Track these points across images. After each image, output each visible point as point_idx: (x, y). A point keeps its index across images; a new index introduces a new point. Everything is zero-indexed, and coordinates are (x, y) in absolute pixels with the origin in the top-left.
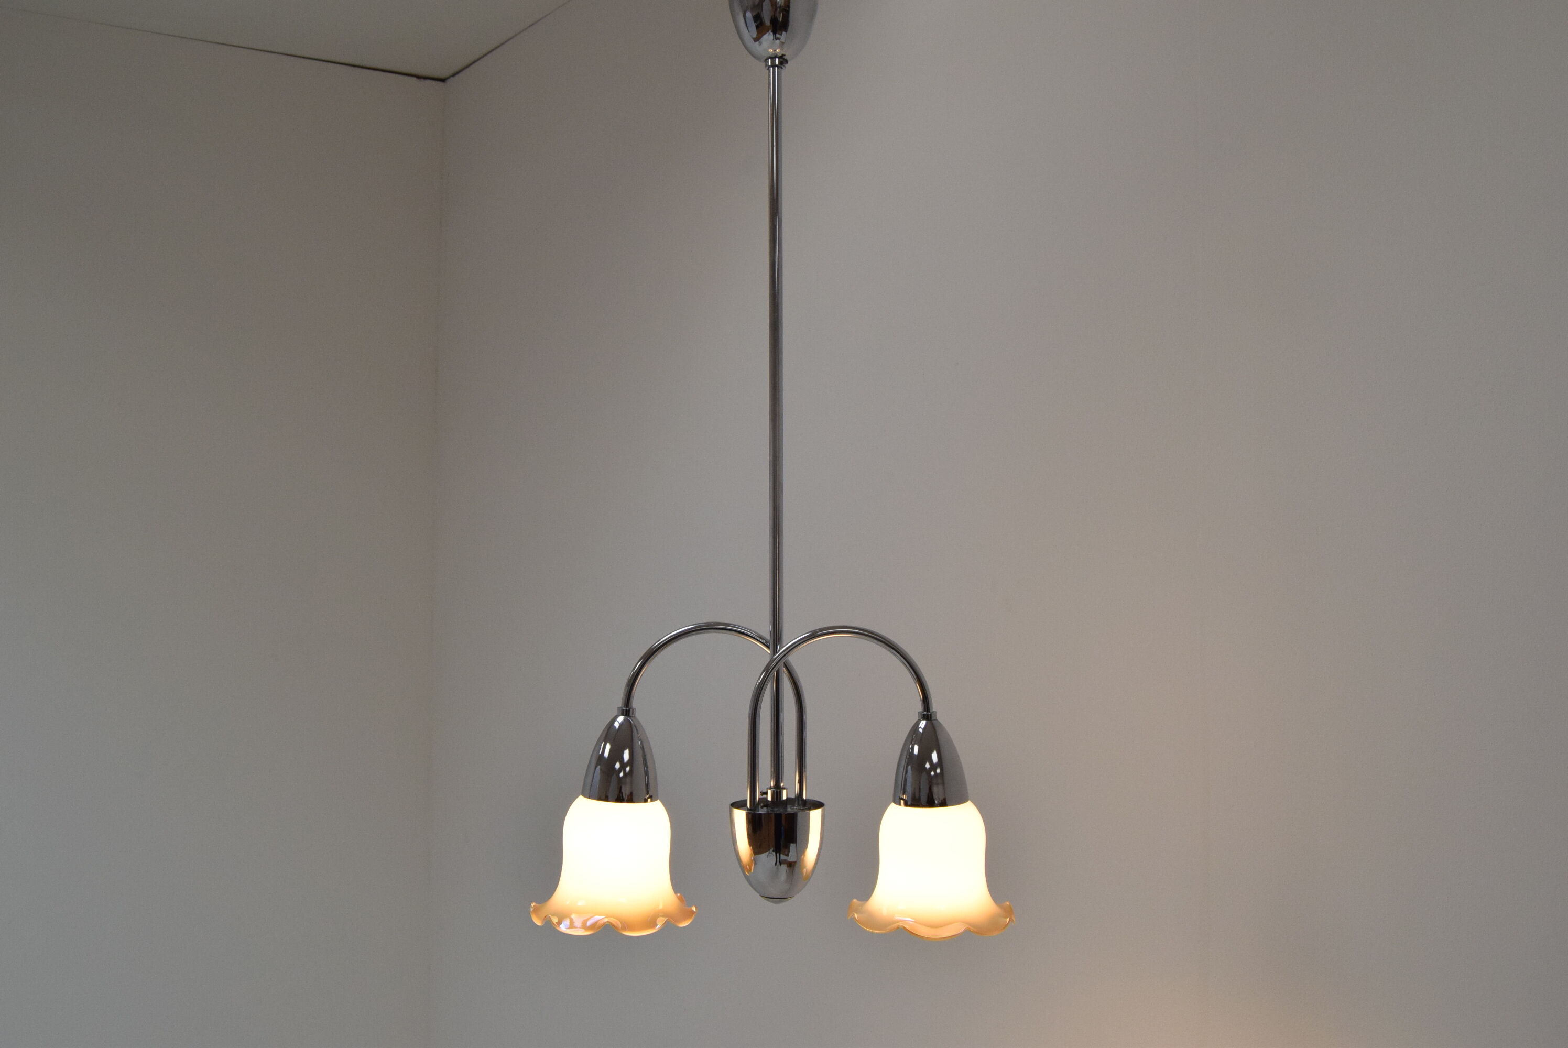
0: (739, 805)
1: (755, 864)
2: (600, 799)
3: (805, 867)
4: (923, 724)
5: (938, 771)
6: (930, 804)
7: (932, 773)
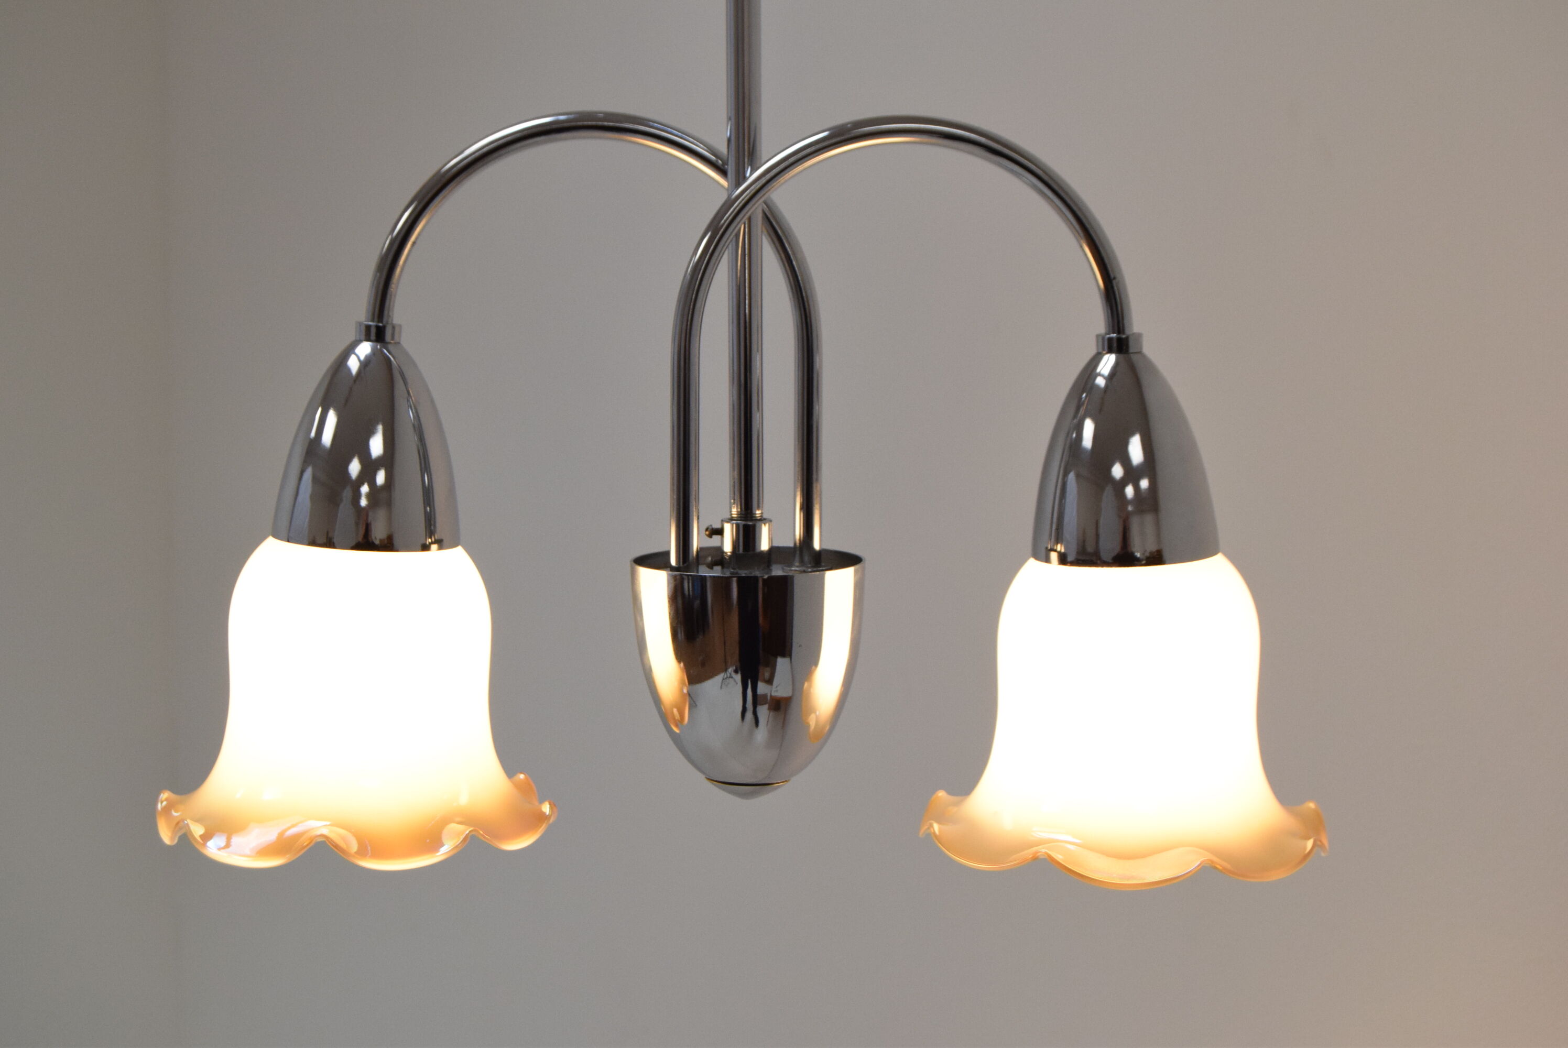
0: (655, 560)
1: (693, 705)
2: (313, 543)
3: (811, 710)
4: (1108, 363)
5: (1144, 484)
6: (1125, 559)
7: (1129, 491)
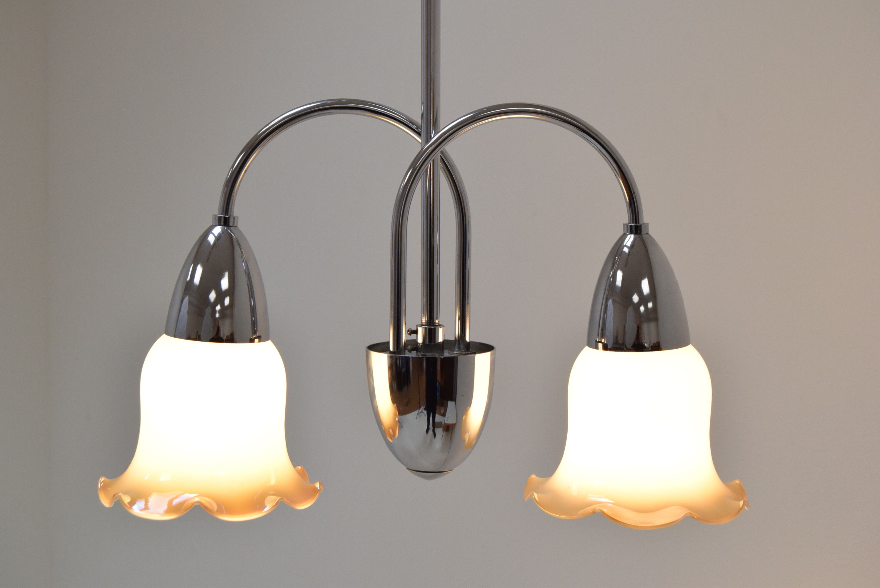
0: (381, 347)
1: (401, 427)
2: (189, 338)
3: (466, 431)
4: (630, 239)
5: (650, 305)
6: (638, 347)
7: (642, 309)
